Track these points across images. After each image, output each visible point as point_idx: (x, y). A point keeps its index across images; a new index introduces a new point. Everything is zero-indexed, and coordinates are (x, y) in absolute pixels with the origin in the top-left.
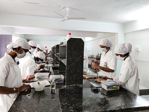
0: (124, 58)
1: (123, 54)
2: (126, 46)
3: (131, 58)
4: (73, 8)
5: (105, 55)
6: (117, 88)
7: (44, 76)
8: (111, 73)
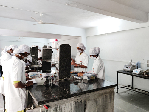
0: (96, 57)
1: (95, 55)
2: (96, 49)
3: (100, 58)
4: (45, 14)
5: (80, 55)
6: (94, 78)
7: (36, 75)
8: (85, 69)
